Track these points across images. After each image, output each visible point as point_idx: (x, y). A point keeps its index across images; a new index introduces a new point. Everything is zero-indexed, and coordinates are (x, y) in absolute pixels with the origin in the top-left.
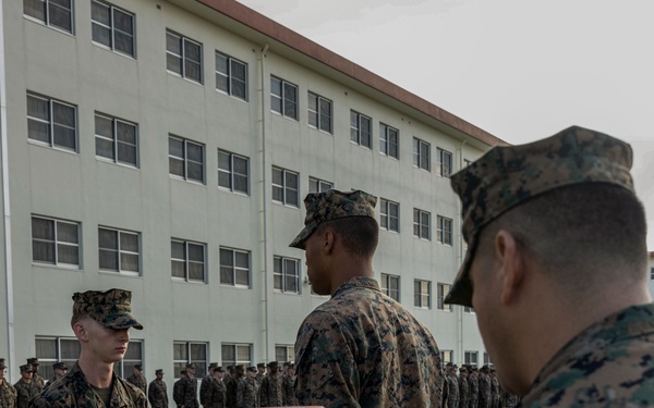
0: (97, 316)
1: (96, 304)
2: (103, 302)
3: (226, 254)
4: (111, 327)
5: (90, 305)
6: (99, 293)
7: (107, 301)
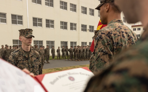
0: (24, 35)
1: (23, 32)
2: (25, 32)
3: (71, 24)
4: (26, 37)
5: (22, 33)
6: (23, 30)
7: (25, 31)
